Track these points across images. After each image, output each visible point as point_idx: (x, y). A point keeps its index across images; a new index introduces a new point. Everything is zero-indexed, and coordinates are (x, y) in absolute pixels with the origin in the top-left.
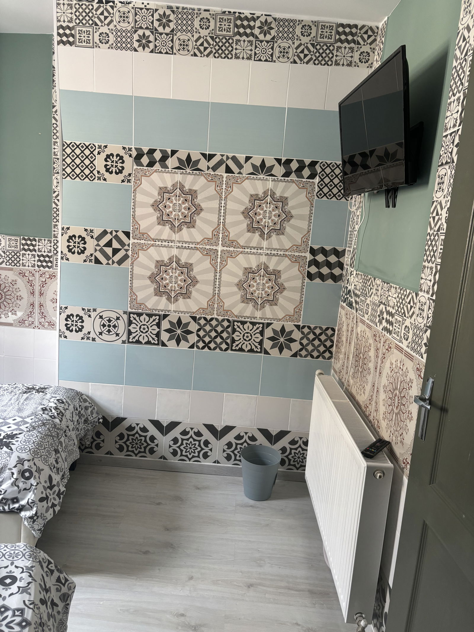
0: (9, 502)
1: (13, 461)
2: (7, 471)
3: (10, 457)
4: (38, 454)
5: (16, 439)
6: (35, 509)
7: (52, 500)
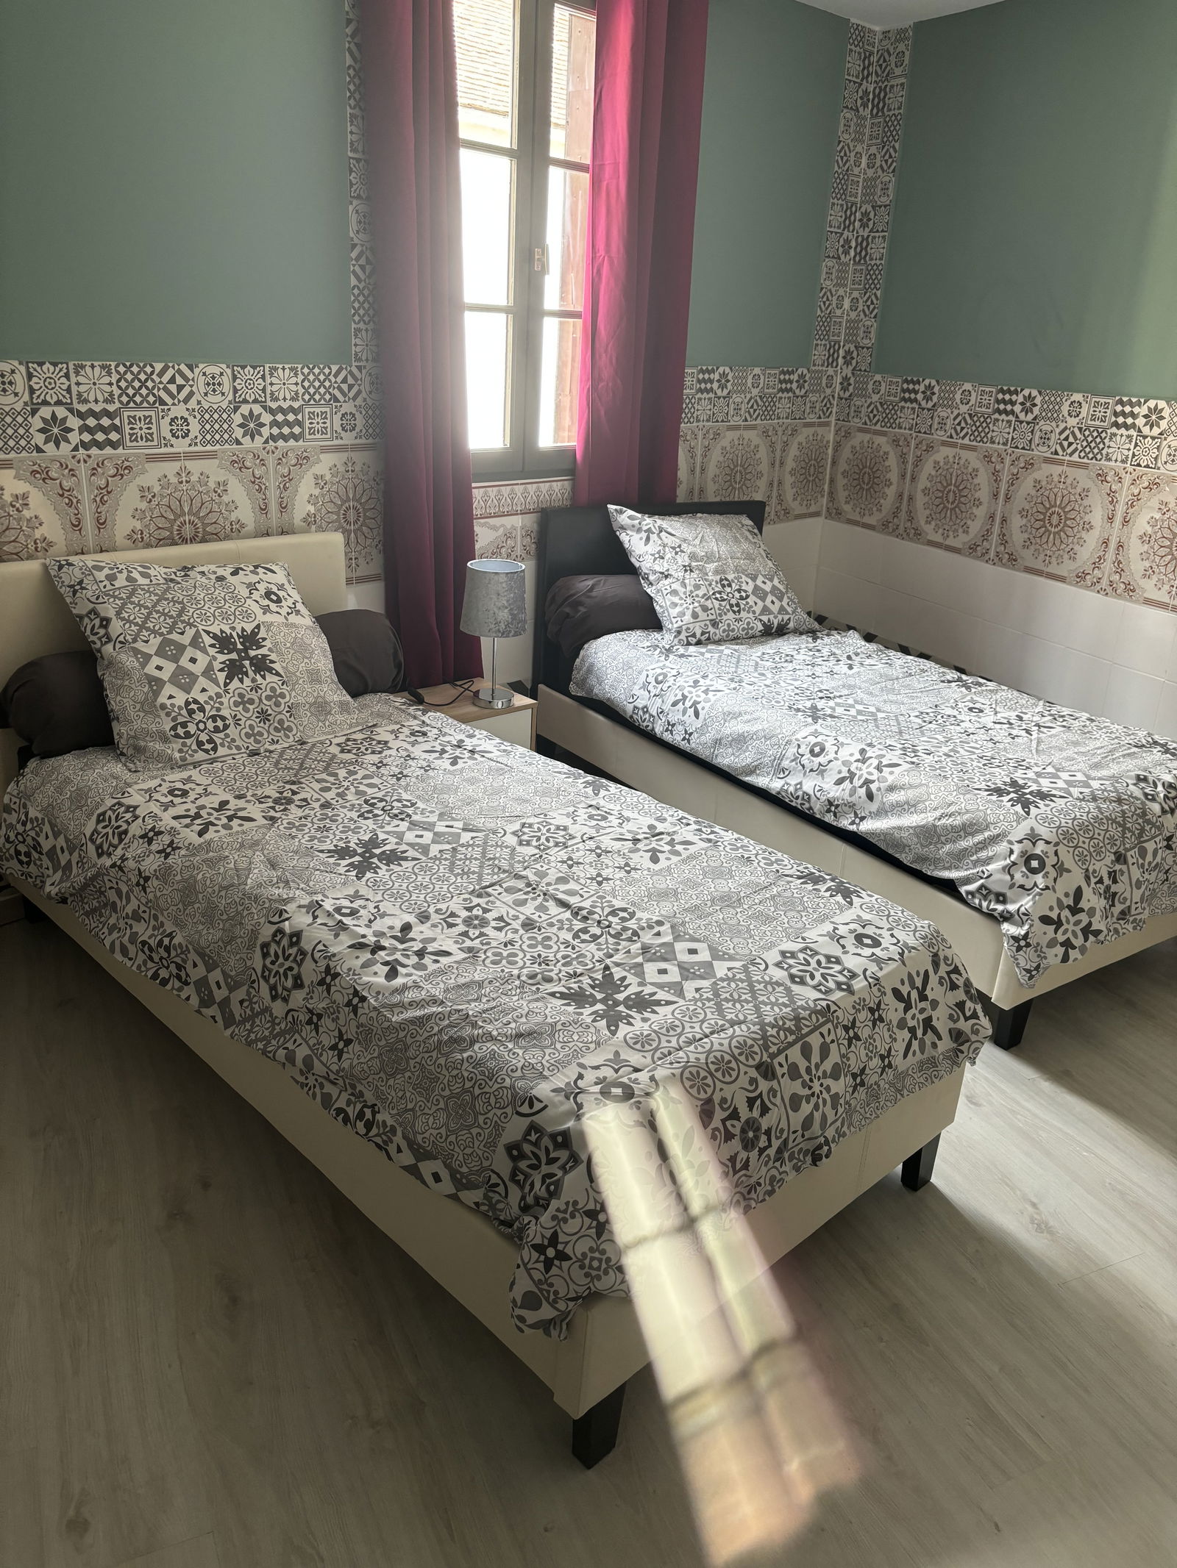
0: (992, 897)
1: (1021, 831)
2: (1005, 844)
3: (1019, 823)
4: (1071, 840)
5: (1047, 802)
6: (1026, 927)
7: (1069, 935)
